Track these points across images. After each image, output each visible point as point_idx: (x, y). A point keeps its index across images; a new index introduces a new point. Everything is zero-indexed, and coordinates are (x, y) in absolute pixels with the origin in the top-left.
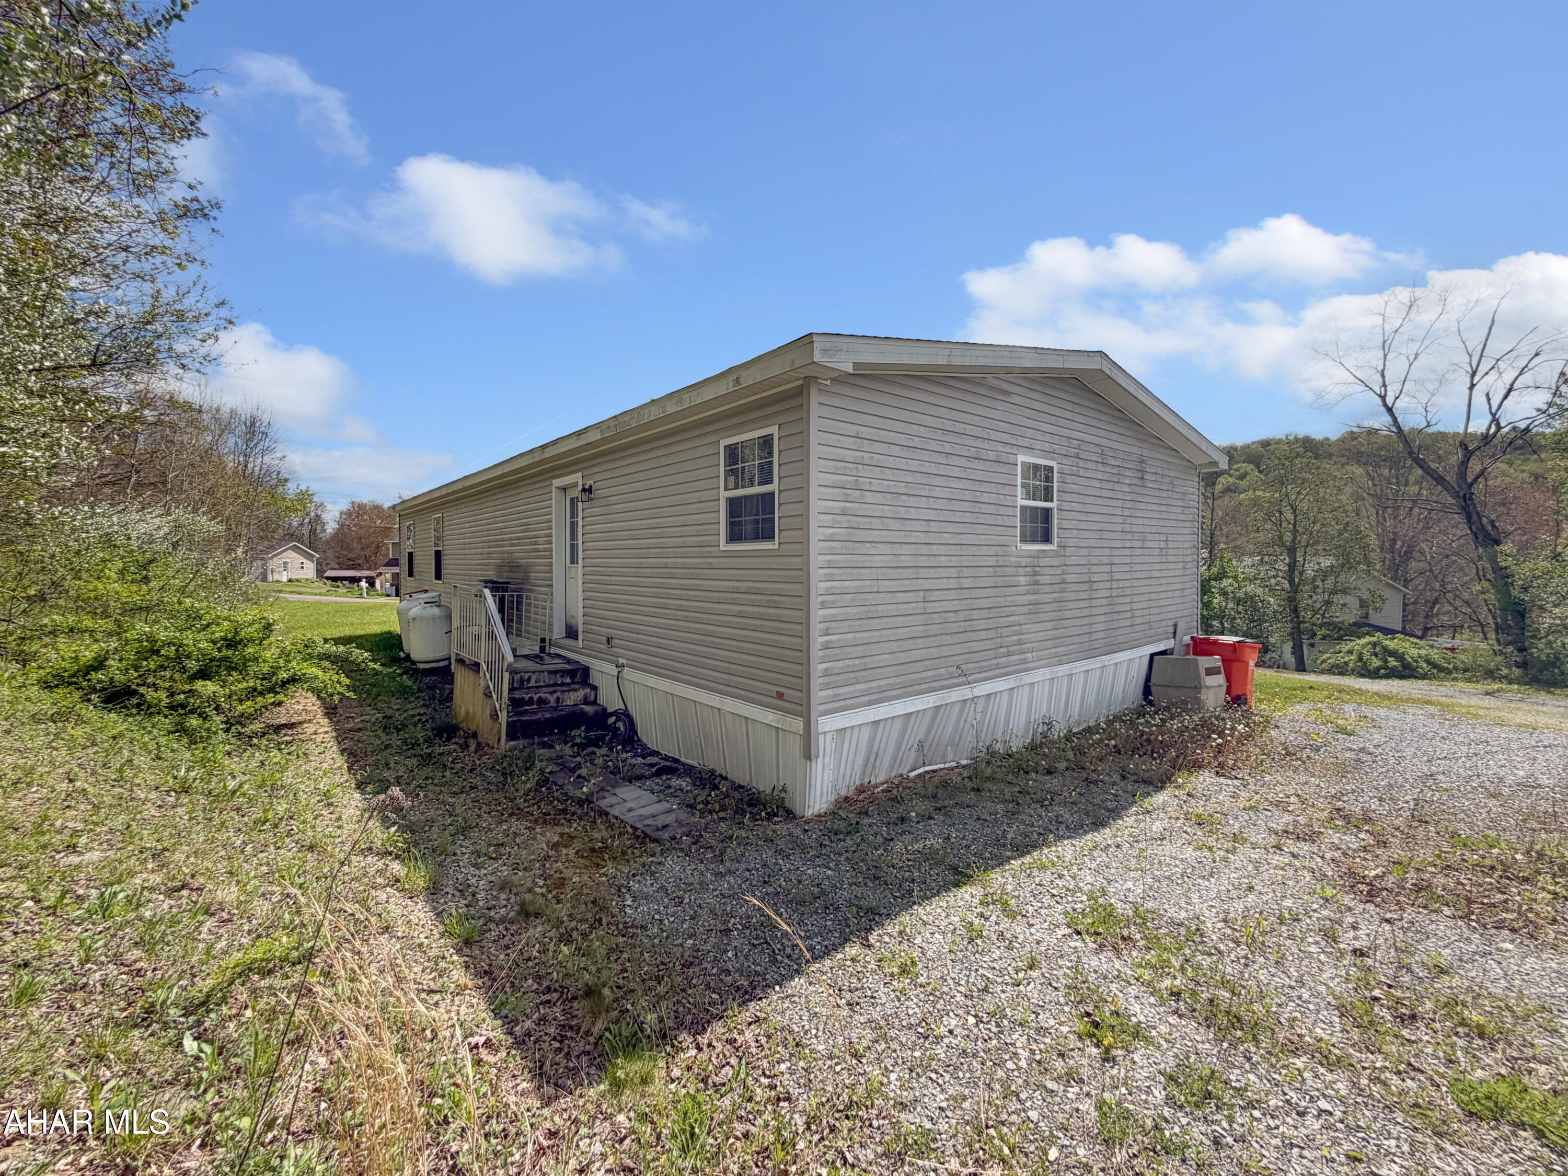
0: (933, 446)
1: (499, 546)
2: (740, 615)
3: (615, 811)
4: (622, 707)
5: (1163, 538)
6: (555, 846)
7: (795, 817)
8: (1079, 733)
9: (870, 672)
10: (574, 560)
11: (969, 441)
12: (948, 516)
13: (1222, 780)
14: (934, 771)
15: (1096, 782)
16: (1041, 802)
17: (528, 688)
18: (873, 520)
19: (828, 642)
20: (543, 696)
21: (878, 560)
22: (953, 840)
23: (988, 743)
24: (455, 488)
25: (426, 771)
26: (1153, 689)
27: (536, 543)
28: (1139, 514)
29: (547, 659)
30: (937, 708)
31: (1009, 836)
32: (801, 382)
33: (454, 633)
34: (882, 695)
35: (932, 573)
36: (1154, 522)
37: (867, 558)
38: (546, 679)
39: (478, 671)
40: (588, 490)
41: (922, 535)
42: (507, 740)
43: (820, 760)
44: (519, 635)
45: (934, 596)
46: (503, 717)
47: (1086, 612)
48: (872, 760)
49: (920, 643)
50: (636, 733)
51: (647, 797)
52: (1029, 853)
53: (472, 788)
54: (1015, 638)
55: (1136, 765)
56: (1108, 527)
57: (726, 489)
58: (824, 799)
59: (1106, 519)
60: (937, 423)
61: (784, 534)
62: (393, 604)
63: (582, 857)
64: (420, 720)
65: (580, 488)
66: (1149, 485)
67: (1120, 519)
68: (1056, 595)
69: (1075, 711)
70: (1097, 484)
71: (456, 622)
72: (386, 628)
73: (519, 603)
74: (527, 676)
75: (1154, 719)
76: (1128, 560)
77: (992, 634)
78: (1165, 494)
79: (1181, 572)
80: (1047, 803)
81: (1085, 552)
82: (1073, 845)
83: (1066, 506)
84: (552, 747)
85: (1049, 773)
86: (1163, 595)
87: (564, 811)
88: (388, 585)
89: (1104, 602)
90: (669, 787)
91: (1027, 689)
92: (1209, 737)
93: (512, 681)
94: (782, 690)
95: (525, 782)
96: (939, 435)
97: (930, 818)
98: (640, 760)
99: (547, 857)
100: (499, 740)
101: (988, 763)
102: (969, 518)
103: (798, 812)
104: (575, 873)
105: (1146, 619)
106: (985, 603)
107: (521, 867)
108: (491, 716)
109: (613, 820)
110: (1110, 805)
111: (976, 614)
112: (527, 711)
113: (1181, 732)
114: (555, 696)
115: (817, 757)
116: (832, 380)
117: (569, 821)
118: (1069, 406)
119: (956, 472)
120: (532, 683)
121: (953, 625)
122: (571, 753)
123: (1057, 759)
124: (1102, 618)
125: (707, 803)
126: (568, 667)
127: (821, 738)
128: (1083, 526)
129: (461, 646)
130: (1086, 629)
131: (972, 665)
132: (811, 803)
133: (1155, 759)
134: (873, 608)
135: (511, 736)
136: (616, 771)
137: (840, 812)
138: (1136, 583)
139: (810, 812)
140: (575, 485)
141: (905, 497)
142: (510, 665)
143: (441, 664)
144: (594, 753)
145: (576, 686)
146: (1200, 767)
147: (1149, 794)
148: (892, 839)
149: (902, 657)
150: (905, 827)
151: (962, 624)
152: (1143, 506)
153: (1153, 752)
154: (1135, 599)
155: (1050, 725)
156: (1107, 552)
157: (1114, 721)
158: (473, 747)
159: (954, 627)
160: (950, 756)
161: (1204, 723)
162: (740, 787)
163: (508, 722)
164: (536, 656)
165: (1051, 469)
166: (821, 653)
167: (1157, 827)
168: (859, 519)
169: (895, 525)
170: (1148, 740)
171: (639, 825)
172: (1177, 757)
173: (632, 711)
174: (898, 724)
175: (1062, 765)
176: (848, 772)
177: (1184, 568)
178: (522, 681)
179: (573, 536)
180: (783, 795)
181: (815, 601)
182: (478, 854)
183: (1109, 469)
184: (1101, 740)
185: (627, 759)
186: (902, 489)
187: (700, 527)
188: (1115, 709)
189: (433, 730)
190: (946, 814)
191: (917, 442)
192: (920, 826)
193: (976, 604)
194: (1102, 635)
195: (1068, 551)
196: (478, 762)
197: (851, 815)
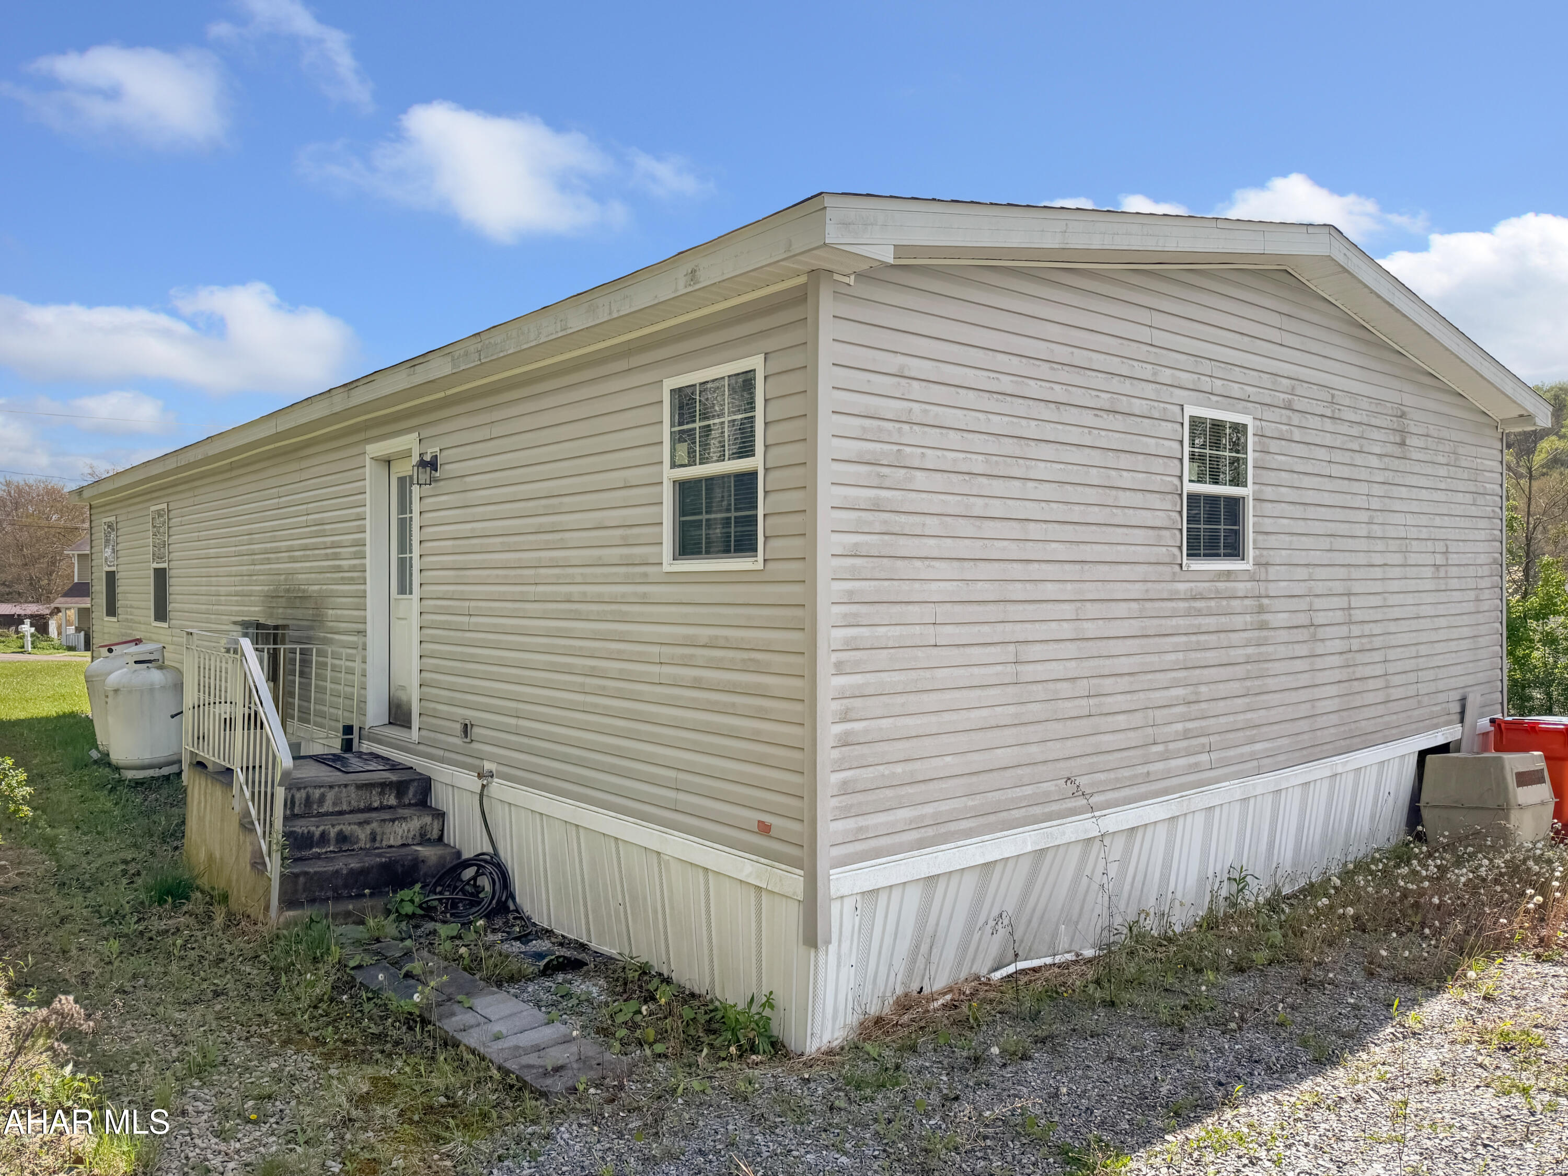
0: (1033, 389)
1: (269, 561)
2: (697, 685)
3: (471, 1039)
4: (488, 848)
5: (1440, 547)
6: (362, 1101)
7: (786, 1055)
8: (1294, 896)
9: (922, 787)
10: (404, 588)
11: (1098, 381)
12: (1058, 512)
13: (1546, 968)
14: (1035, 970)
15: (1320, 985)
16: (1221, 1024)
17: (320, 815)
18: (929, 520)
19: (847, 733)
20: (347, 829)
21: (935, 591)
22: (1065, 1099)
23: (1131, 918)
24: (191, 457)
25: (136, 963)
26: (1425, 814)
27: (336, 557)
28: (1397, 505)
29: (355, 763)
30: (1041, 853)
31: (1164, 1090)
32: (803, 279)
33: (188, 715)
34: (943, 829)
35: (1030, 611)
36: (1424, 520)
37: (917, 585)
38: (353, 798)
39: (230, 785)
40: (429, 465)
41: (1013, 546)
42: (281, 910)
43: (833, 948)
44: (304, 719)
45: (1035, 652)
46: (274, 867)
47: (1304, 679)
48: (924, 948)
49: (1009, 735)
50: (512, 896)
51: (530, 1013)
52: (1198, 1119)
53: (217, 994)
54: (1179, 727)
55: (1393, 950)
56: (1343, 529)
57: (673, 465)
58: (840, 1022)
59: (1339, 514)
60: (1041, 350)
61: (773, 543)
62: (78, 665)
63: (411, 1122)
64: (124, 872)
65: (415, 459)
66: (1415, 456)
67: (1363, 516)
68: (1250, 650)
69: (1286, 855)
70: (1322, 454)
71: (190, 697)
72: (65, 707)
73: (305, 663)
74: (317, 793)
75: (1426, 867)
76: (1378, 587)
77: (1137, 719)
78: (1442, 471)
79: (1471, 607)
80: (1233, 1025)
81: (1302, 573)
82: (1279, 1103)
83: (1269, 493)
84: (362, 922)
85: (1240, 970)
86: (1439, 648)
87: (380, 1037)
88: (71, 630)
89: (1336, 661)
90: (567, 996)
91: (1200, 818)
92: (1523, 894)
93: (290, 803)
94: (767, 819)
95: (312, 984)
96: (1044, 370)
97: (1025, 1057)
98: (517, 946)
99: (349, 1121)
100: (267, 908)
101: (1131, 953)
102: (1096, 515)
103: (792, 1046)
104: (397, 1151)
105: (1412, 690)
106: (1124, 664)
107: (301, 1139)
108: (254, 865)
109: (468, 1056)
110: (1347, 1025)
111: (1108, 684)
112: (318, 857)
113: (1472, 887)
114: (368, 829)
115: (828, 942)
116: (859, 275)
117: (390, 1055)
118: (1275, 319)
119: (1074, 435)
120: (328, 807)
121: (1068, 704)
122: (395, 933)
123: (1251, 944)
124: (1332, 690)
125: (633, 1026)
126: (393, 777)
127: (835, 908)
128: (1300, 527)
129: (200, 738)
130: (1304, 710)
131: (1102, 776)
132: (817, 1031)
133: (1425, 938)
134: (928, 674)
135: (289, 901)
136: (473, 966)
137: (868, 1047)
138: (1392, 627)
139: (814, 1049)
140: (407, 454)
141: (984, 480)
142: (286, 774)
143: (166, 771)
144: (434, 932)
145: (406, 812)
146: (1507, 949)
147: (1415, 1002)
148: (957, 1098)
149: (978, 761)
150: (981, 1073)
151: (1084, 702)
152: (1403, 492)
153: (1423, 925)
154: (1392, 654)
155: (1240, 882)
156: (1341, 573)
157: (1353, 873)
158: (219, 920)
159: (1070, 709)
160: (1063, 942)
161: (1514, 869)
162: (693, 995)
163: (282, 875)
164: (336, 758)
165: (1239, 429)
166: (835, 754)
167: (1429, 1060)
168: (903, 518)
169: (965, 527)
170: (1416, 905)
171: (510, 1065)
172: (1467, 933)
173: (507, 856)
174: (970, 881)
175: (1261, 956)
176: (883, 970)
177: (1478, 600)
178: (308, 801)
179: (404, 545)
180: (767, 1012)
181: (826, 661)
182: (224, 1112)
183: (1344, 428)
184: (1331, 907)
185: (494, 943)
186: (978, 465)
187: (629, 532)
188: (1358, 851)
189: (148, 890)
190: (1054, 1050)
191: (1006, 383)
192: (1007, 1073)
193: (1107, 666)
194: (1334, 719)
195: (1273, 572)
196: (229, 948)
197: (887, 1053)
